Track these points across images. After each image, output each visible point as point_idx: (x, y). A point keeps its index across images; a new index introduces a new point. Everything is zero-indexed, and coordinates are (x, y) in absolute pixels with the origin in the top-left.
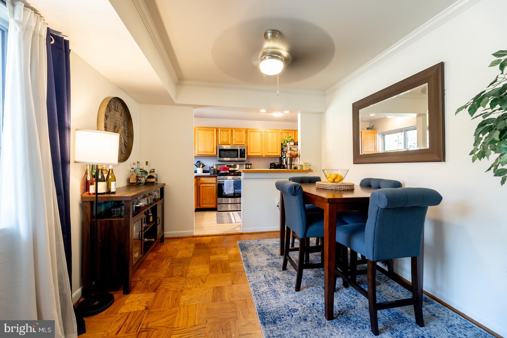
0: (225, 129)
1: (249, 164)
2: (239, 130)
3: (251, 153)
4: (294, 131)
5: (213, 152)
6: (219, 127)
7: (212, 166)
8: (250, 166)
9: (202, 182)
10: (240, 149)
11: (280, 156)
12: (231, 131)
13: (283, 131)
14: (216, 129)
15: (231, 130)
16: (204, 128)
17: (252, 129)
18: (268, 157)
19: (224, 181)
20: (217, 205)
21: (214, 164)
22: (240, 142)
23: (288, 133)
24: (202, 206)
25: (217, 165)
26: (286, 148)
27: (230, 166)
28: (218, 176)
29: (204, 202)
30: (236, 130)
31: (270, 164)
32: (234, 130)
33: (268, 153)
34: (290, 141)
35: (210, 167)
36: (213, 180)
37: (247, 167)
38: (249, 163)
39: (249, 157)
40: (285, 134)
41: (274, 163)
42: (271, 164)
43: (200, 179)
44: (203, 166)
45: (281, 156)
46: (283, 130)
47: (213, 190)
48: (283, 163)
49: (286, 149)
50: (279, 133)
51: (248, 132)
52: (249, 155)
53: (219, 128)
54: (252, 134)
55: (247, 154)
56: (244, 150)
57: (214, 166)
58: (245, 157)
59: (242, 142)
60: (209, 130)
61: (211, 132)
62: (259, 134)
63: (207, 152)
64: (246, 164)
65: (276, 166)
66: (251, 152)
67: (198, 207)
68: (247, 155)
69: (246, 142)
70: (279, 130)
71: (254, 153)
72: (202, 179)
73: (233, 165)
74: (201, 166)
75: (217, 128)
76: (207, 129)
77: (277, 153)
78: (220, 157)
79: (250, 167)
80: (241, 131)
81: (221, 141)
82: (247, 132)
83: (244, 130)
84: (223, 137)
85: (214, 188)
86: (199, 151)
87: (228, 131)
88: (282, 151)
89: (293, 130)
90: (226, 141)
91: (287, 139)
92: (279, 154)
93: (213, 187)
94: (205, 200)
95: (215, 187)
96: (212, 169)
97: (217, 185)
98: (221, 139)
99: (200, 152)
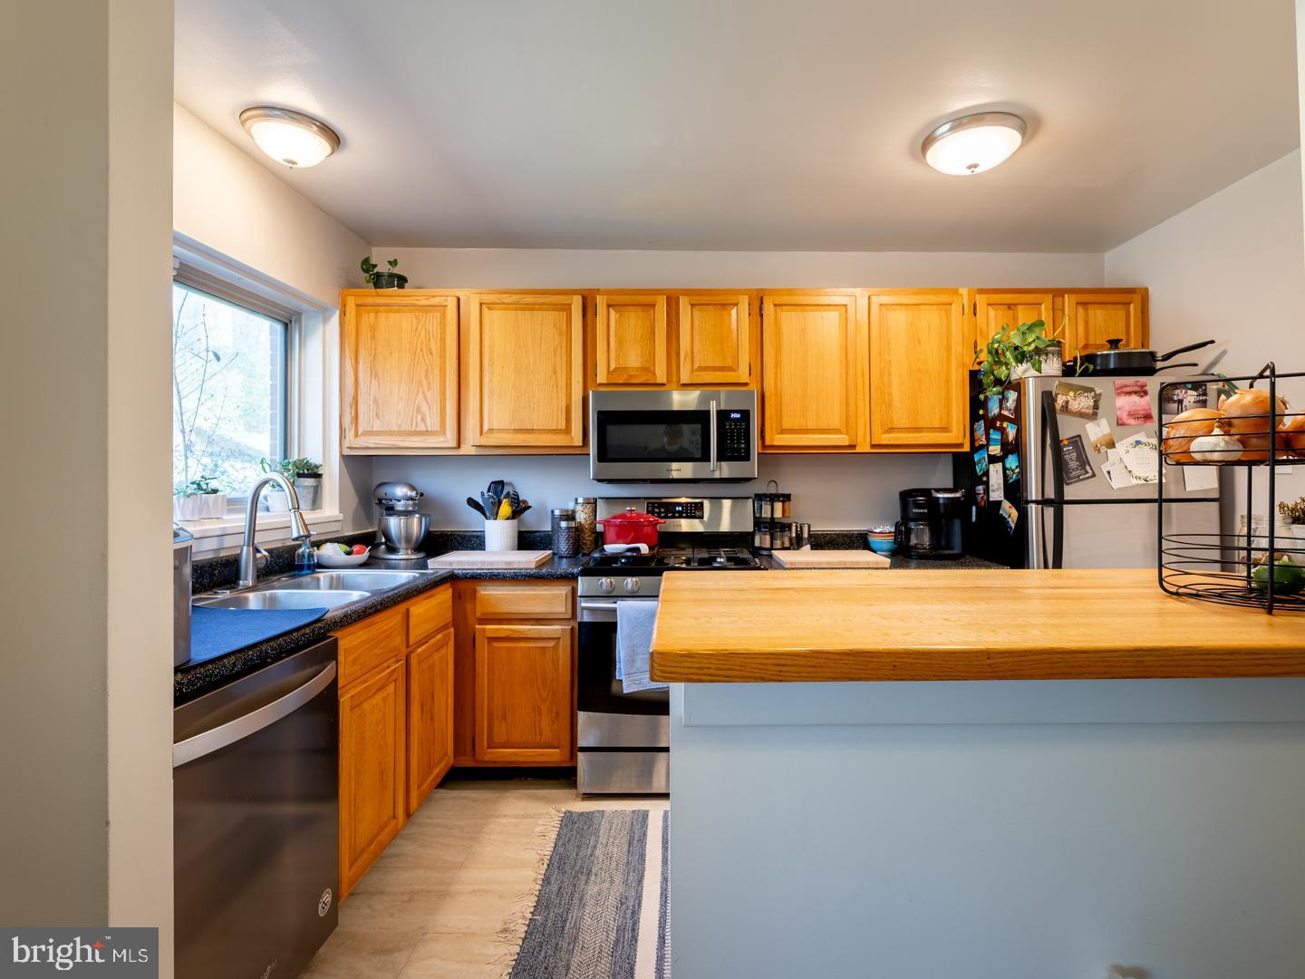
0: (634, 300)
1: (773, 498)
2: (714, 300)
3: (783, 431)
4: (1049, 298)
5: (568, 430)
6: (602, 287)
7: (571, 506)
8: (778, 506)
9: (491, 609)
10: (720, 413)
11: (961, 445)
12: (668, 305)
13: (981, 300)
14: (584, 299)
15: (669, 299)
16: (515, 298)
17: (790, 292)
18: (885, 456)
19: (615, 611)
20: (573, 757)
21: (580, 500)
22: (722, 369)
23: (1010, 306)
24: (487, 758)
25: (593, 503)
26: (1012, 396)
27: (670, 510)
28: (585, 573)
29: (501, 731)
30: (696, 299)
31: (898, 496)
32: (684, 303)
33: (891, 430)
34: (1038, 351)
35: (557, 513)
36: (551, 599)
37: (766, 513)
38: (772, 491)
39: (774, 458)
40: (992, 312)
41: (926, 492)
42: (906, 496)
43: (474, 592)
44: (519, 509)
45: (967, 448)
46: (981, 291)
47: (555, 662)
48: (980, 488)
49: (1011, 403)
50: (955, 309)
51: (769, 308)
52: (776, 443)
53: (598, 291)
54: (789, 319)
55: (762, 437)
56: (746, 414)
57: (579, 508)
58: (747, 458)
59: (731, 369)
60: (542, 307)
61: (551, 316)
62: (832, 317)
63: (531, 431)
64: (759, 498)
65: (942, 510)
66: (787, 424)
67: (467, 762)
68: (764, 446)
69: (756, 370)
70: (955, 292)
71: (806, 431)
72: (489, 592)
73: (683, 500)
74: (505, 508)
75: (590, 291)
76: (529, 299)
77: (945, 429)
78: (603, 456)
79: (778, 514)
80: (724, 305)
81: (613, 366)
82: (761, 309)
83: (744, 302)
84: (620, 342)
85: (556, 648)
86: (486, 428)
87: (653, 306)
88: (974, 418)
89: (1045, 291)
90: (637, 365)
91: (1017, 341)
92: (957, 434)
93: (551, 644)
94: (504, 717)
95: (566, 643)
96: (563, 524)
97: (577, 627)
98: (613, 354)
99: (491, 430)
